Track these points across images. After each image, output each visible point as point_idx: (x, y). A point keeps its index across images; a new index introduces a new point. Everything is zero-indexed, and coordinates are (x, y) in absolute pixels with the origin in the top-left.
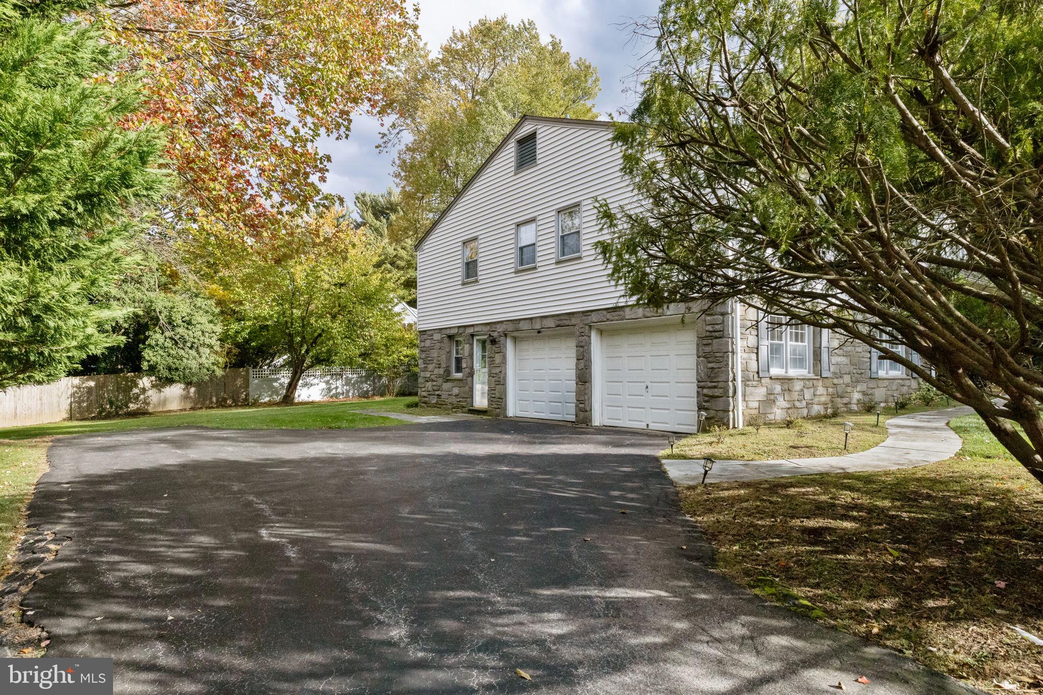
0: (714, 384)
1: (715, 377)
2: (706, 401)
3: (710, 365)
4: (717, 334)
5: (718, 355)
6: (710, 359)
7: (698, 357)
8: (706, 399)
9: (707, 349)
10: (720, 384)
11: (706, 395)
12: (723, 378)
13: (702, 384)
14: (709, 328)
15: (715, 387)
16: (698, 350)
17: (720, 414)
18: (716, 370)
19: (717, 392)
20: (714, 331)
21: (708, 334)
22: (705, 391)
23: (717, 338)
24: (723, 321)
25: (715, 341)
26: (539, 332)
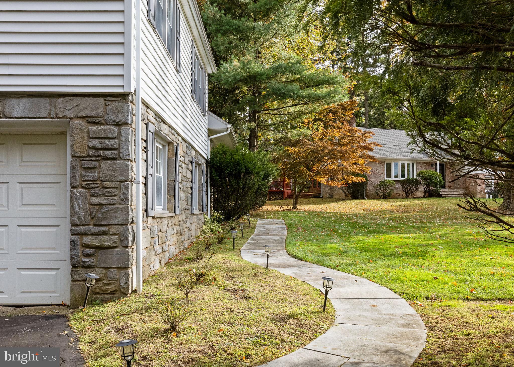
0: (102, 229)
1: (105, 218)
2: (87, 256)
3: (96, 200)
4: (108, 153)
5: (108, 184)
6: (96, 191)
7: (74, 187)
8: (89, 251)
9: (90, 175)
10: (113, 229)
11: (87, 246)
12: (118, 218)
13: (81, 229)
14: (96, 143)
15: (104, 233)
16: (73, 177)
17: (114, 273)
18: (105, 208)
19: (107, 241)
20: (104, 149)
21: (92, 152)
22: (87, 240)
23: (107, 159)
24: (119, 134)
25: (103, 163)
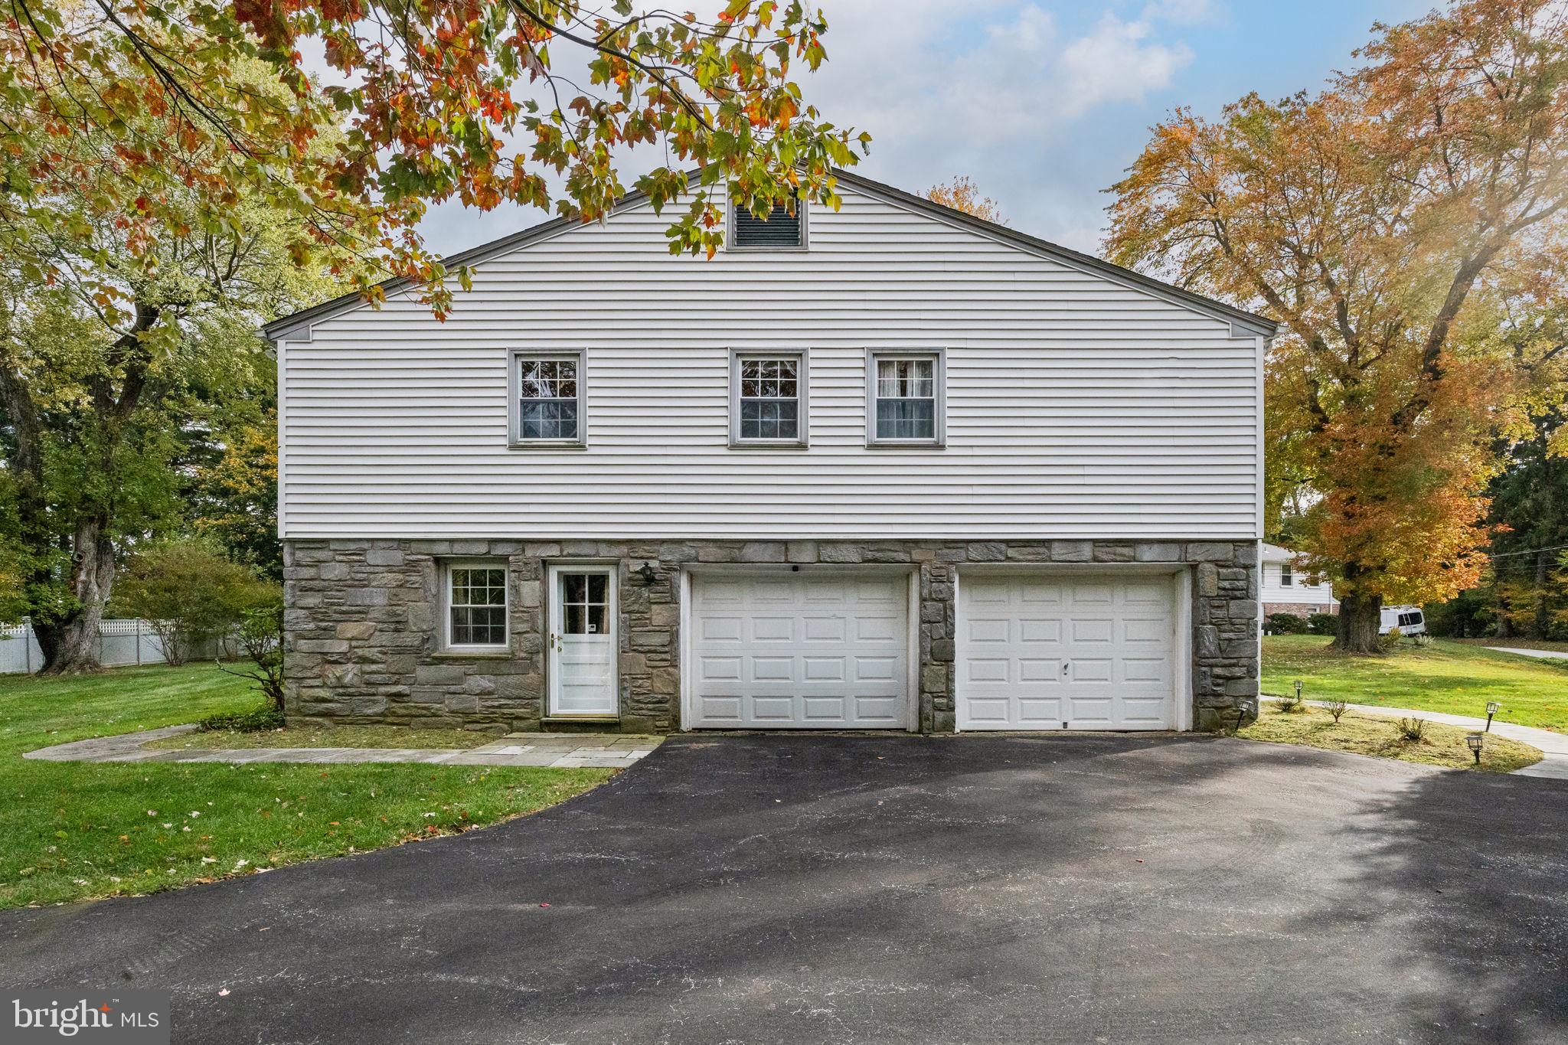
0: (1232, 661)
1: (1234, 651)
2: (1218, 685)
3: (1225, 635)
4: (1238, 593)
5: (1237, 620)
6: (1226, 627)
7: (1204, 624)
8: (1220, 681)
9: (1220, 613)
10: (1244, 661)
11: (1218, 676)
12: (1248, 652)
13: (1207, 660)
14: (1226, 584)
15: (1234, 665)
16: (1195, 614)
18: (1235, 643)
19: (1238, 672)
20: (1233, 589)
21: (1222, 593)
22: (1218, 671)
23: (1235, 598)
24: (1248, 576)
25: (1232, 603)
26: (795, 569)
